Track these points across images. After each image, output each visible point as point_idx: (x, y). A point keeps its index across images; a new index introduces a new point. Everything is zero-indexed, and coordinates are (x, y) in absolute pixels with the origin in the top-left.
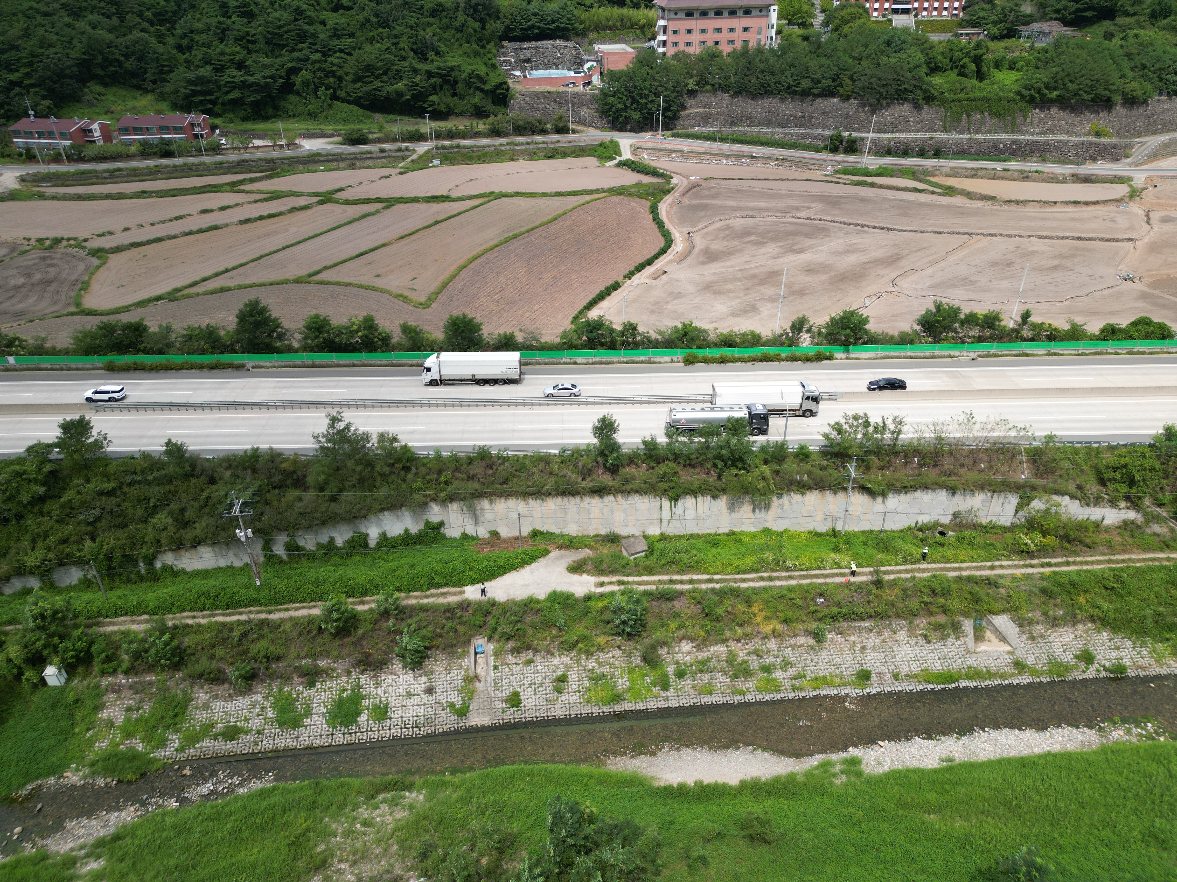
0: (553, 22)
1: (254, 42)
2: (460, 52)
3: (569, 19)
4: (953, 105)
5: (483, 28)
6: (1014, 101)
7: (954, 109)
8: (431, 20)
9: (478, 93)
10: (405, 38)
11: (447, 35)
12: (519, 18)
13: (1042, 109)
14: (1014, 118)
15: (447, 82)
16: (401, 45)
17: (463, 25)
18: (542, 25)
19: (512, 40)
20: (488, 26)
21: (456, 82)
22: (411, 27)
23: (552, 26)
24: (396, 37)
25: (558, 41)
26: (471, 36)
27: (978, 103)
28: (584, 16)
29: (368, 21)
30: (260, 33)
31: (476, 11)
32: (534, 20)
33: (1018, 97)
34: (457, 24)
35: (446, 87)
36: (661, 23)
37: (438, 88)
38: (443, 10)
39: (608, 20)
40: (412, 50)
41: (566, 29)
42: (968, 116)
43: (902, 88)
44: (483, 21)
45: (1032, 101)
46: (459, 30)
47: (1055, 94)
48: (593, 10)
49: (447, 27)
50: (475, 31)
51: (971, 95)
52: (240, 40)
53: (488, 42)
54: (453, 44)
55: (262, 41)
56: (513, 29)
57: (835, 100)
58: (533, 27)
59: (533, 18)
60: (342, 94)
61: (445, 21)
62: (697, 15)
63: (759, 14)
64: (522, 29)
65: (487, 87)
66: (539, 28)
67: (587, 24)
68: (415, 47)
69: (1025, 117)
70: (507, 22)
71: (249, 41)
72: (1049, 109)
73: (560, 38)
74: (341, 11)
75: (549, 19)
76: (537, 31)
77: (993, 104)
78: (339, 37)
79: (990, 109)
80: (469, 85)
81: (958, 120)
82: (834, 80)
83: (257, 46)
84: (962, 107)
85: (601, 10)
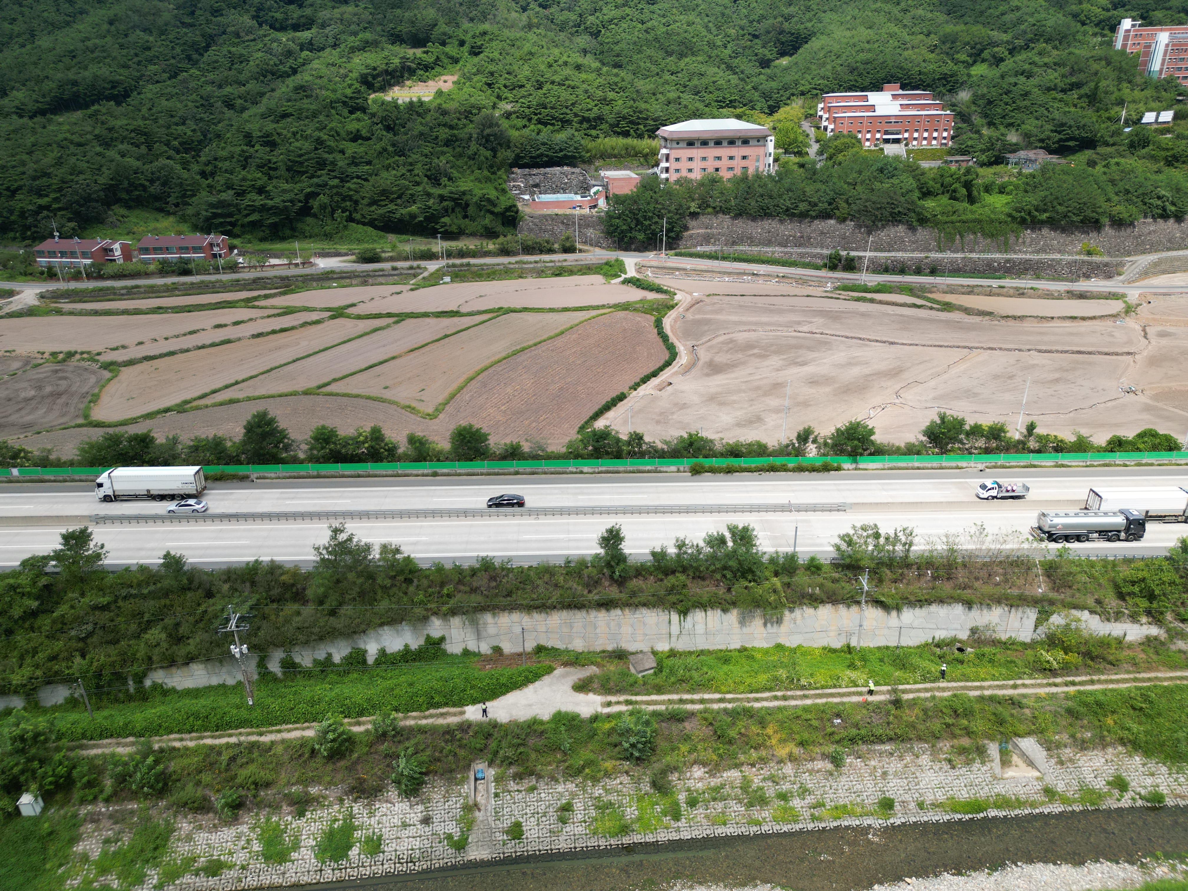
0: (561, 150)
1: (275, 169)
2: (472, 178)
3: (576, 148)
4: (946, 226)
5: (494, 156)
6: (1006, 222)
7: (948, 230)
8: (445, 149)
9: (488, 215)
10: (419, 165)
11: (459, 163)
12: (528, 147)
13: (1033, 229)
14: (1006, 238)
15: (458, 205)
16: (416, 172)
17: (476, 154)
18: (550, 153)
19: (521, 167)
20: (499, 154)
21: (467, 205)
22: (426, 156)
23: (560, 155)
24: (411, 164)
25: (565, 168)
26: (483, 163)
27: (971, 225)
28: (591, 145)
29: (385, 150)
30: (282, 161)
31: (487, 141)
32: (543, 149)
33: (1009, 219)
34: (470, 152)
35: (457, 210)
36: (664, 151)
37: (450, 211)
38: (457, 140)
39: (613, 149)
40: (426, 176)
41: (574, 157)
42: (962, 237)
43: (896, 211)
44: (494, 150)
45: (1023, 222)
46: (472, 158)
47: (1044, 216)
48: (599, 141)
49: (460, 156)
50: (487, 159)
51: (964, 217)
52: (263, 167)
53: (499, 169)
54: (465, 171)
55: (283, 168)
56: (523, 158)
57: (832, 222)
58: (542, 155)
59: (542, 147)
60: (357, 216)
61: (458, 150)
62: (697, 144)
63: (756, 143)
64: (531, 157)
65: (496, 210)
66: (547, 156)
67: (594, 152)
68: (429, 173)
69: (1017, 238)
70: (517, 151)
71: (270, 168)
72: (1040, 230)
73: (568, 165)
74: (360, 141)
75: (557, 148)
76: (545, 159)
77: (985, 225)
78: (357, 165)
79: (982, 230)
80: (480, 207)
81: (953, 241)
82: (830, 204)
83: (278, 173)
84: (955, 228)
85: (607, 140)
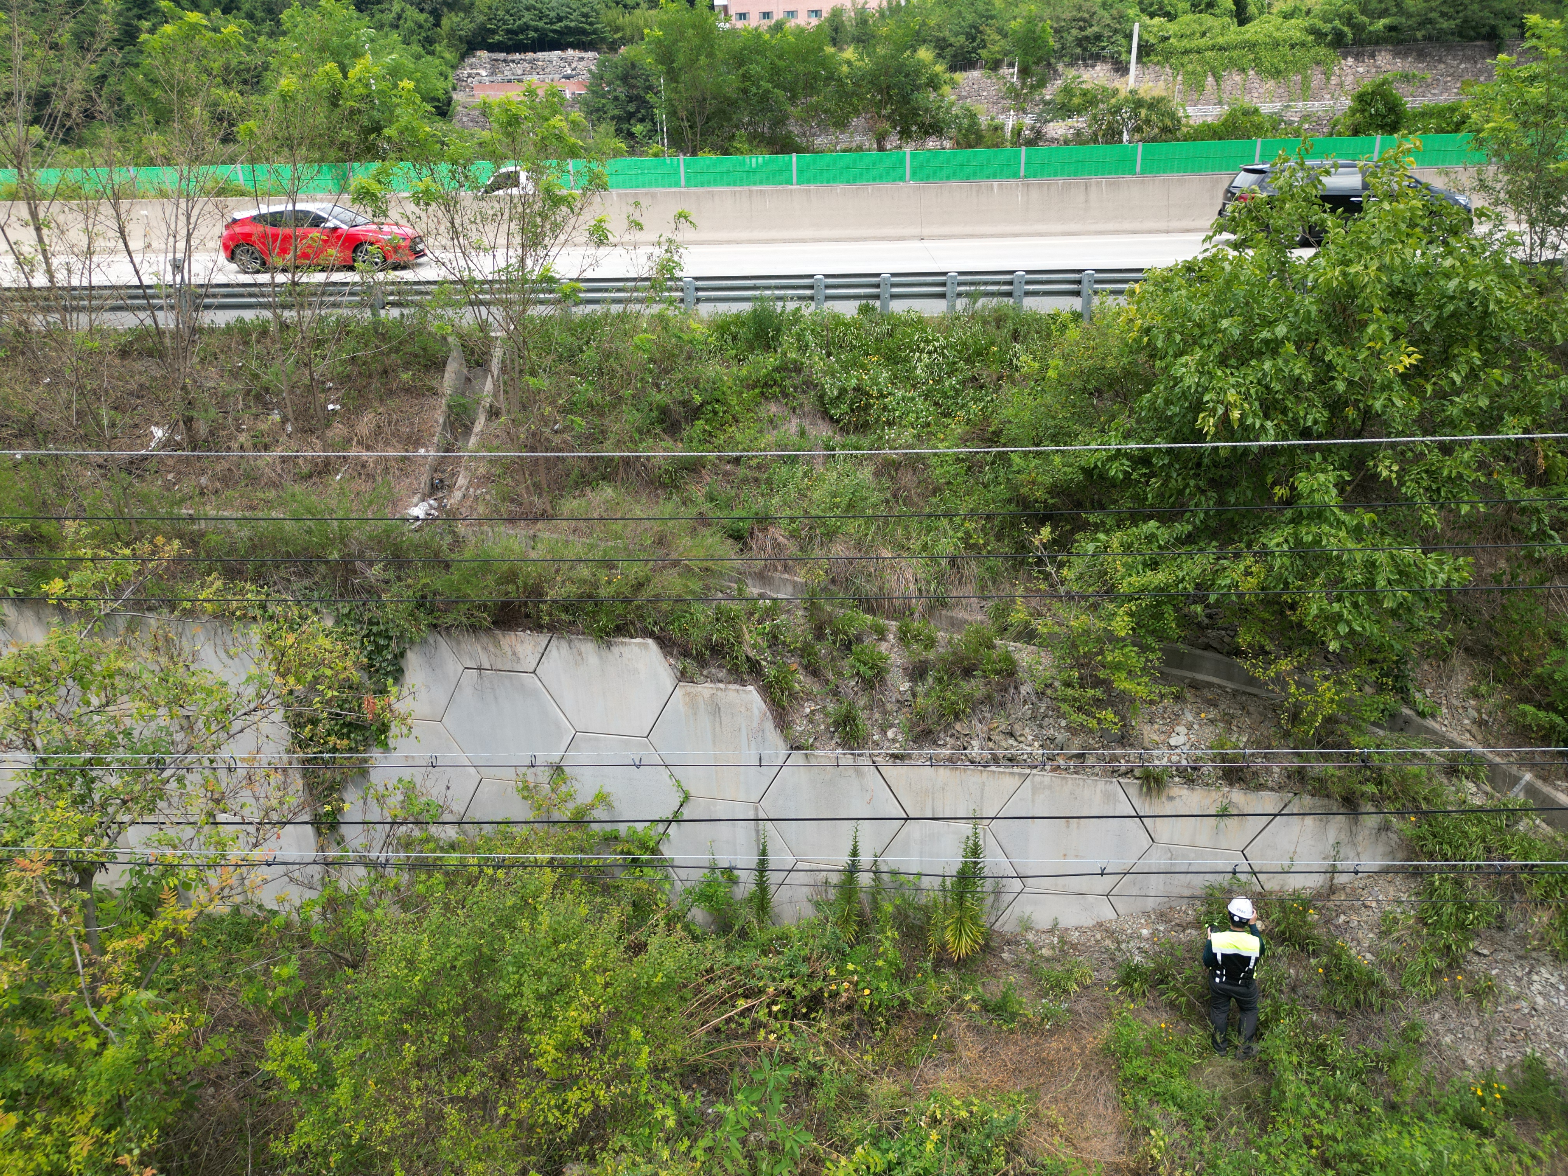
0: (560, 19)
4: (1186, 59)
5: (437, 24)
6: (1303, 45)
7: (1190, 68)
12: (501, 13)
13: (1358, 57)
14: (1305, 78)
17: (399, 17)
18: (541, 24)
19: (491, 48)
20: (445, 21)
23: (557, 27)
25: (570, 52)
27: (1235, 54)
28: (620, 19)
32: (527, 17)
33: (1311, 38)
41: (584, 32)
42: (1217, 78)
43: (1089, 32)
44: (436, 14)
45: (1338, 42)
47: (1381, 24)
48: (637, 12)
50: (420, 26)
51: (1221, 40)
56: (493, 32)
57: (976, 74)
58: (526, 28)
59: (526, 14)
64: (508, 32)
66: (536, 30)
67: (628, 33)
69: (1327, 75)
70: (482, 18)
72: (1373, 56)
73: (574, 46)
75: (553, 14)
76: (532, 34)
77: (1263, 53)
79: (1257, 63)
81: (1199, 87)
82: (971, 39)
84: (1203, 62)
